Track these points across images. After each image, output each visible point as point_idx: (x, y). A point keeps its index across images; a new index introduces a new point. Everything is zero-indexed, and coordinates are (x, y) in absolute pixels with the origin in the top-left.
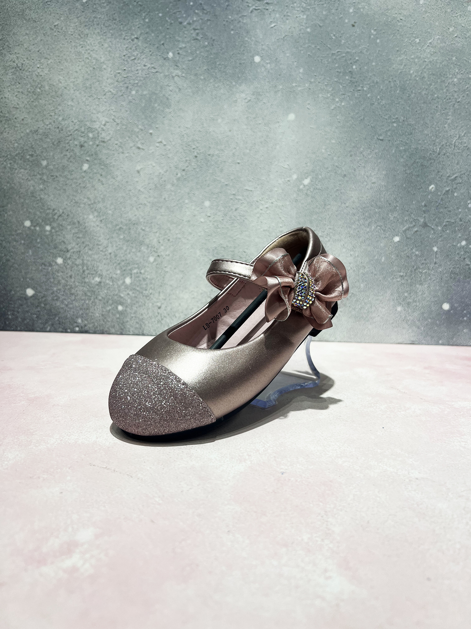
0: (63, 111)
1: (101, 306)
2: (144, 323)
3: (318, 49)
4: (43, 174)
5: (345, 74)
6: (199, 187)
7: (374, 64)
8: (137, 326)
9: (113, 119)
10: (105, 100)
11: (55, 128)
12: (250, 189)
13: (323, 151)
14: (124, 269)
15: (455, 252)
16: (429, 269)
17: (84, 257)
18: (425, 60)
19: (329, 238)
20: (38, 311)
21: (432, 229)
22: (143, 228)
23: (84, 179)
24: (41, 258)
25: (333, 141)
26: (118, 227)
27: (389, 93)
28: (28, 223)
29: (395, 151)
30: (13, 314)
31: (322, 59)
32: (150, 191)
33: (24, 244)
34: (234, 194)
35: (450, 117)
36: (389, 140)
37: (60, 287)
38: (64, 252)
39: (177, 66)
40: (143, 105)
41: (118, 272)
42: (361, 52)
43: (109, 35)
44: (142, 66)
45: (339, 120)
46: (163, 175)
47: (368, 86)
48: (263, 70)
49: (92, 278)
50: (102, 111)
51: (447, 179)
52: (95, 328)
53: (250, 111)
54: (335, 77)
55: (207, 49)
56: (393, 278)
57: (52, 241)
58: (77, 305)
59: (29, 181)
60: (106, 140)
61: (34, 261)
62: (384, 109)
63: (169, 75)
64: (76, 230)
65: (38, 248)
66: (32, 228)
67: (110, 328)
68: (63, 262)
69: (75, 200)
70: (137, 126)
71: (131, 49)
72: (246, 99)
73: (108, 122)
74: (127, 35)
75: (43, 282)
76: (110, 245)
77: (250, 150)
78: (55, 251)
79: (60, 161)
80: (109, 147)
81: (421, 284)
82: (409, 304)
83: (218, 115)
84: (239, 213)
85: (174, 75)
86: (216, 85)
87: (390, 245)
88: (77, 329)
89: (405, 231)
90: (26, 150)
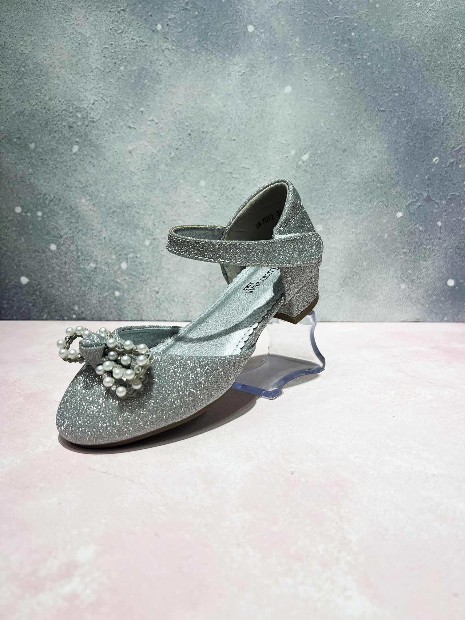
0: (49, 90)
1: (97, 293)
2: (142, 308)
3: (315, 15)
4: (32, 157)
5: (343, 41)
6: (194, 166)
7: (373, 30)
8: (135, 311)
9: (102, 98)
10: (93, 77)
11: (42, 108)
12: (247, 166)
13: (322, 124)
14: (119, 253)
15: (460, 227)
16: (433, 245)
17: (77, 243)
18: (427, 25)
19: (330, 215)
20: (34, 300)
21: (437, 203)
22: (138, 211)
23: (75, 162)
24: (35, 245)
25: (332, 114)
26: (111, 211)
27: (390, 61)
28: (18, 210)
29: (397, 122)
30: (8, 303)
31: (318, 26)
32: (143, 172)
33: (16, 231)
34: (230, 173)
35: (454, 84)
36: (391, 111)
37: (54, 274)
38: (57, 238)
39: (166, 38)
40: (133, 81)
41: (114, 257)
42: (360, 18)
43: (94, 8)
44: (130, 39)
45: (338, 92)
46: (156, 154)
47: (368, 54)
48: (257, 40)
49: (87, 264)
50: (89, 89)
51: (451, 150)
52: (92, 315)
53: (244, 84)
54: (333, 45)
55: (198, 19)
56: (396, 255)
57: (44, 227)
58: (73, 291)
59: (18, 165)
60: (95, 120)
61: (26, 248)
62: (385, 78)
63: (158, 48)
64: (68, 215)
65: (31, 234)
66: (24, 214)
67: (108, 315)
68: (57, 248)
69: (65, 183)
70: (128, 104)
71: (117, 21)
72: (240, 71)
73: (97, 101)
74: (112, 7)
75: (37, 270)
76: (104, 229)
77: (246, 126)
78: (48, 237)
79: (48, 143)
80: (99, 127)
81: (425, 260)
82: (413, 281)
83: (211, 90)
84: (236, 192)
85: (163, 48)
86: (208, 58)
87: (393, 221)
88: (74, 316)
89: (408, 206)
90: (13, 132)
